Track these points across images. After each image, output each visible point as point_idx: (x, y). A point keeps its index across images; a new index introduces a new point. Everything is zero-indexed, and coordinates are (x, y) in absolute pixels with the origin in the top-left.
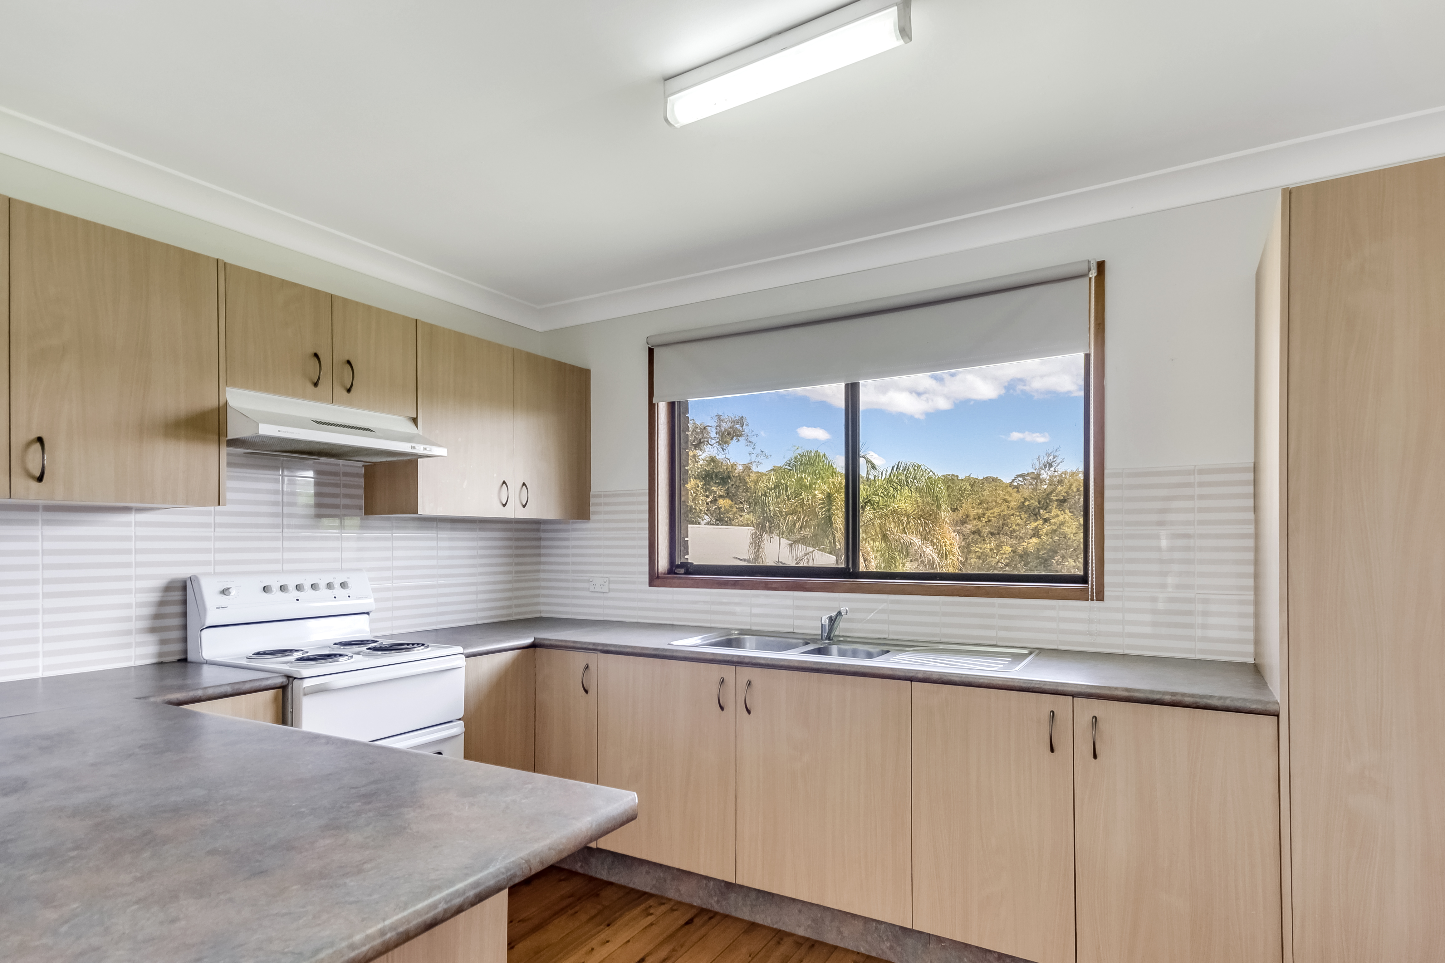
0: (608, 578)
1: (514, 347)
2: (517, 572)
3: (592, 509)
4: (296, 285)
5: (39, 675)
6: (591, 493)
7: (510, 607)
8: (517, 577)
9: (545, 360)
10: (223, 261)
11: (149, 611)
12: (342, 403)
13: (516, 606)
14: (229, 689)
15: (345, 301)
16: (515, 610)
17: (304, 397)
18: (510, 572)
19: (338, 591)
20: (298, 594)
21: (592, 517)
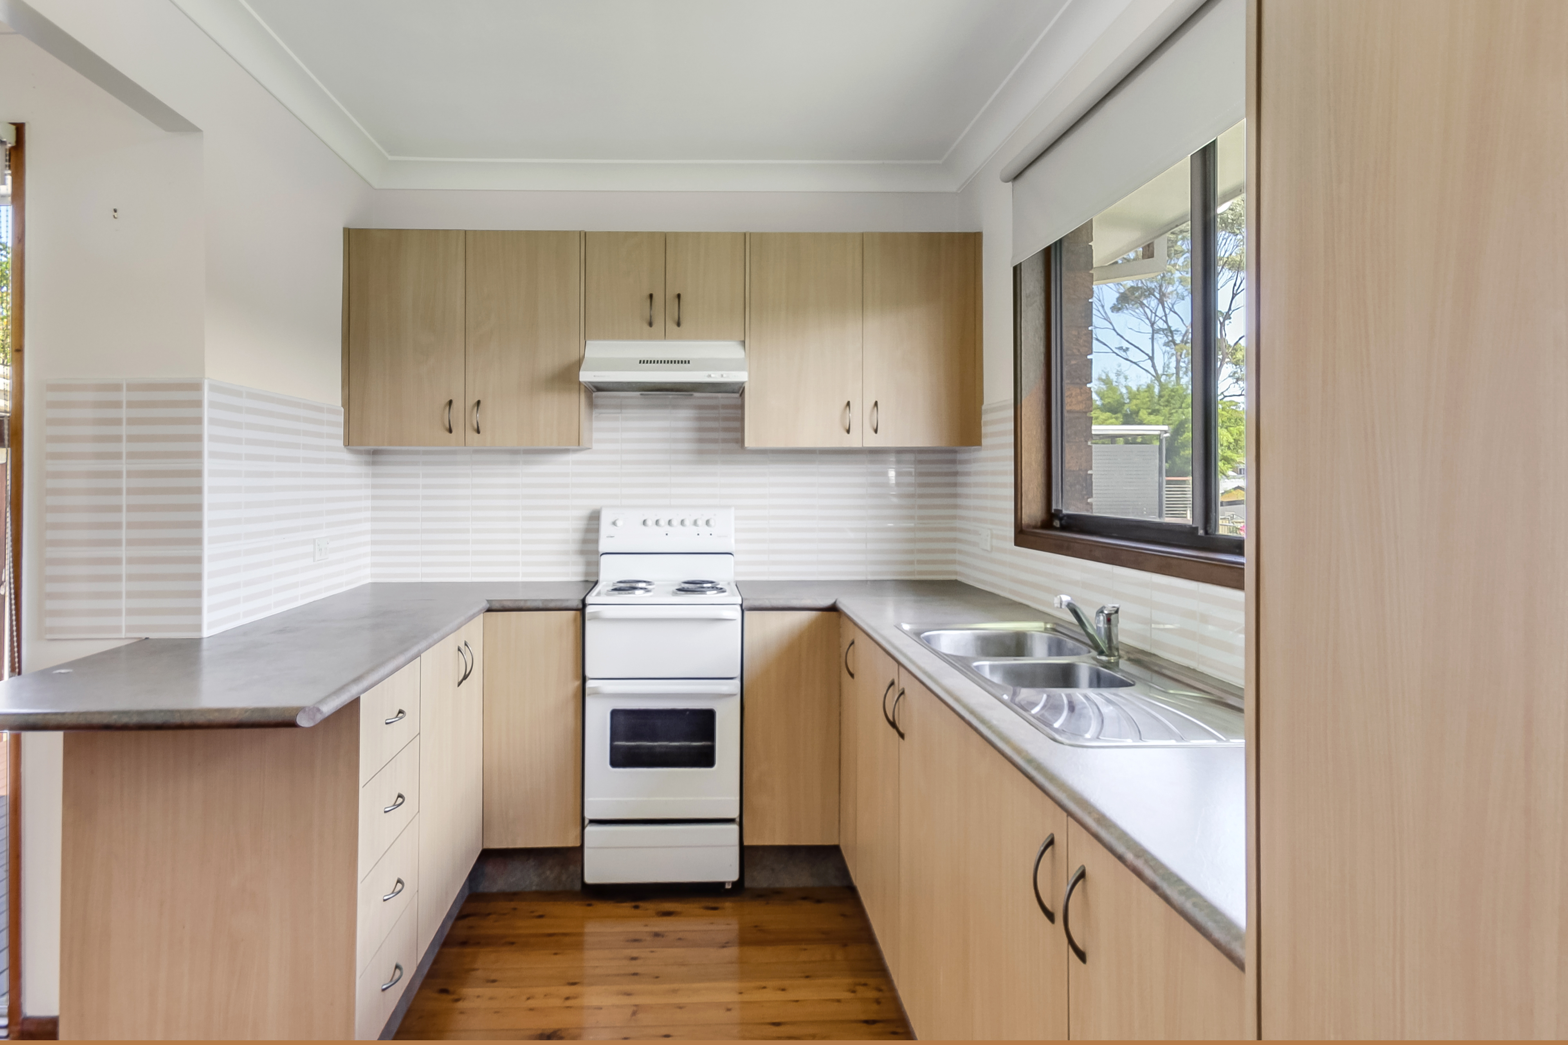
0: (991, 529)
1: (862, 231)
2: (921, 518)
3: (984, 430)
4: (636, 233)
5: (520, 579)
6: (984, 407)
7: (911, 563)
8: (921, 524)
9: (908, 235)
10: (583, 231)
11: (578, 536)
12: (673, 338)
13: (920, 562)
14: (540, 605)
15: (677, 235)
16: (918, 568)
17: (641, 338)
18: (912, 517)
19: (702, 528)
20: (668, 528)
21: (985, 441)
